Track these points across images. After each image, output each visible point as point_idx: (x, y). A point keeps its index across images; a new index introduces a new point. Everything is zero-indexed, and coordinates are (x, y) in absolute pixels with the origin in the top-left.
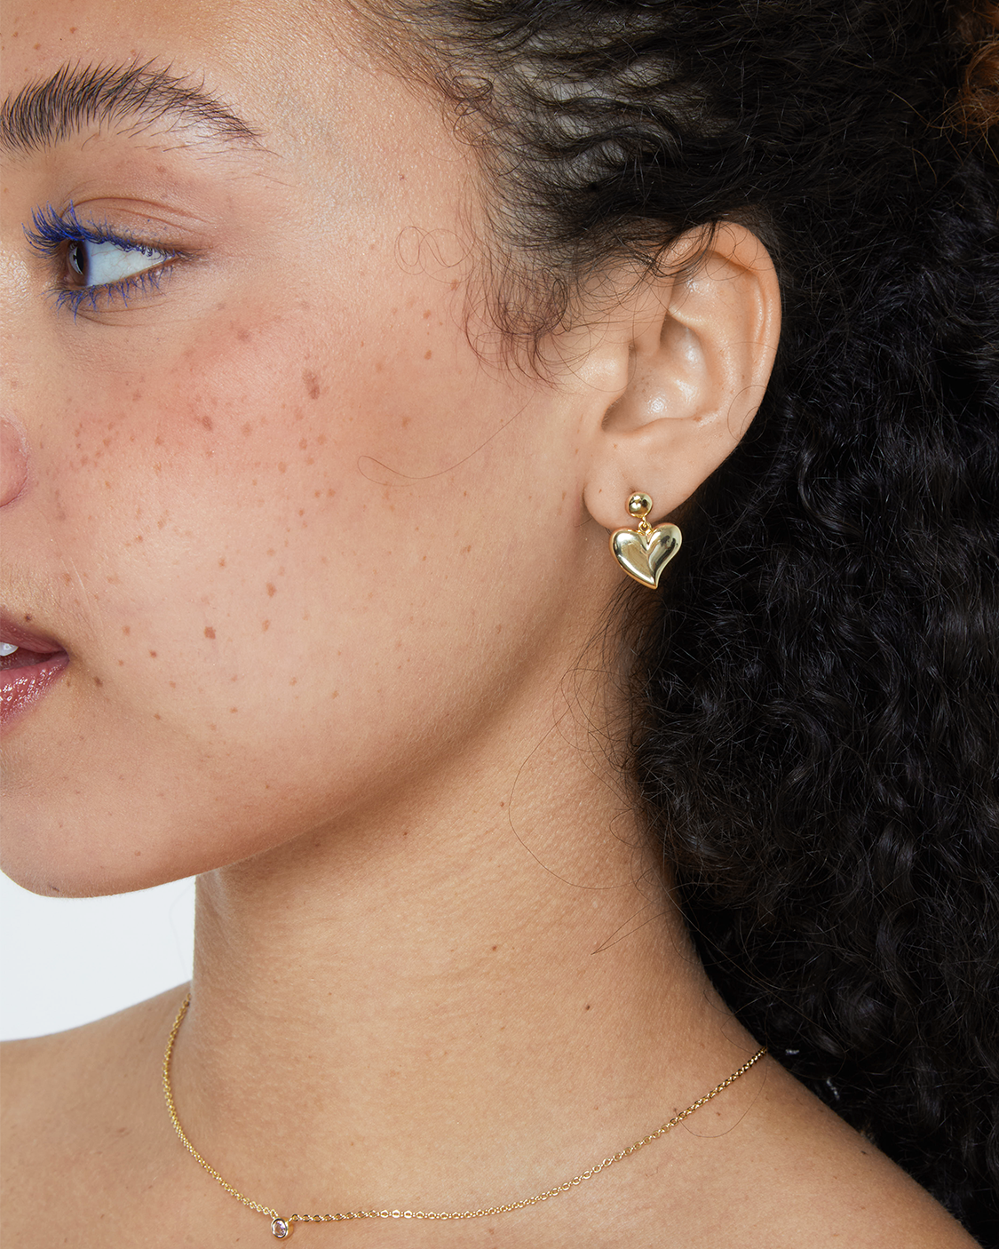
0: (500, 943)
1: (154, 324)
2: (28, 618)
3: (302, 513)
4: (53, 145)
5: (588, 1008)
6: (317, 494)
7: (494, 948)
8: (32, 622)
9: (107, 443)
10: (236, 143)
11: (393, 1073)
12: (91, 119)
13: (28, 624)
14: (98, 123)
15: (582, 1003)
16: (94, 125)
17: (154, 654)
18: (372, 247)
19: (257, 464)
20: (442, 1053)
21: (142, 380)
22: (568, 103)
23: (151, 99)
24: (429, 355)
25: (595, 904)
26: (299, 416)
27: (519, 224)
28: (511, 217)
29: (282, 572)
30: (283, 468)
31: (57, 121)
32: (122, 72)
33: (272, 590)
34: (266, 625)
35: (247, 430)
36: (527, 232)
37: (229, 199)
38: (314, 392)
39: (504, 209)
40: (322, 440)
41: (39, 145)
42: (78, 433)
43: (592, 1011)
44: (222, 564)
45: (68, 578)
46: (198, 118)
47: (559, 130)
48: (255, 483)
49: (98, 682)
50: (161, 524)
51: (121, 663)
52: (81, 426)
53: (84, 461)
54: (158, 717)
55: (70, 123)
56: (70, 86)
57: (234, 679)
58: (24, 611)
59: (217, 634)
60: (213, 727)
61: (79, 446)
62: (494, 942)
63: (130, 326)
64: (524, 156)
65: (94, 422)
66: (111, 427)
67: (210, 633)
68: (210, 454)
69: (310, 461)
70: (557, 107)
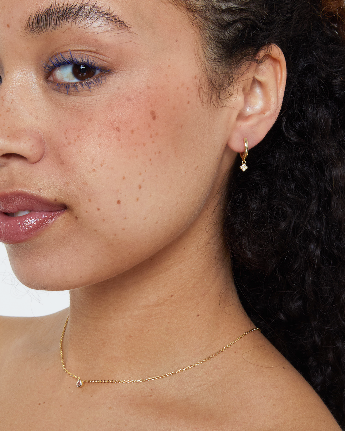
0: (174, 294)
1: (95, 95)
2: (56, 200)
3: (150, 160)
4: (50, 32)
5: (198, 316)
6: (155, 153)
7: (172, 296)
8: (57, 201)
9: (78, 137)
10: (123, 31)
11: (130, 336)
12: (67, 23)
13: (55, 202)
14: (71, 24)
15: (196, 314)
16: (69, 25)
17: (98, 209)
18: (169, 66)
19: (136, 144)
20: (147, 330)
21: (92, 114)
22: (226, 10)
23: (91, 14)
24: (189, 103)
25: (205, 280)
26: (149, 126)
27: (213, 54)
28: (210, 52)
29: (144, 180)
30: (144, 145)
31: (53, 24)
32: (78, 5)
33: (140, 187)
34: (138, 199)
35: (132, 132)
36: (215, 56)
37: (121, 50)
38: (154, 118)
39: (208, 49)
40: (157, 134)
41: (45, 32)
42: (65, 134)
43: (199, 317)
44: (124, 178)
45: (68, 184)
46: (110, 22)
47: (223, 19)
48: (135, 150)
49: (76, 218)
50: (102, 165)
51: (87, 212)
52: (66, 131)
53: (69, 144)
54: (96, 231)
55: (58, 24)
56: (58, 11)
57: (125, 218)
58: (54, 198)
59: (121, 203)
60: (115, 235)
61: (66, 138)
62: (172, 294)
63: (85, 96)
64: (214, 30)
65: (72, 129)
66: (79, 131)
67: (119, 202)
68: (119, 140)
69: (153, 142)
70: (222, 11)
